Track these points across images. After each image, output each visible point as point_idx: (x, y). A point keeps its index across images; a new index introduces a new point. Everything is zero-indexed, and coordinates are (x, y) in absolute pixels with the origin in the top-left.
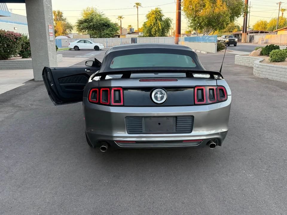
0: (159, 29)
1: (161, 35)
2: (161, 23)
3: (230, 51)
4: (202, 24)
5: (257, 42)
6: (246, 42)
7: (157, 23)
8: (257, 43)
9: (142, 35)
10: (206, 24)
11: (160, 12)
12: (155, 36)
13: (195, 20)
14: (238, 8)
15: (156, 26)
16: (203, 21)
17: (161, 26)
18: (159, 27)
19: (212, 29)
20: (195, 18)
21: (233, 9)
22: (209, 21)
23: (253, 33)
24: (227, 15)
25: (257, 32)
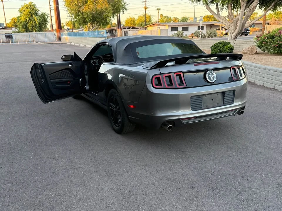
0: (36, 25)
1: (39, 31)
2: (37, 18)
4: (87, 19)
7: (32, 18)
9: (17, 31)
10: (91, 19)
11: (34, 6)
12: (32, 32)
13: (79, 16)
14: (118, 5)
15: (32, 21)
16: (88, 16)
17: (38, 21)
18: (36, 22)
19: (96, 25)
20: (78, 13)
21: (114, 6)
22: (93, 17)
23: (125, 29)
24: (109, 12)
25: (129, 28)
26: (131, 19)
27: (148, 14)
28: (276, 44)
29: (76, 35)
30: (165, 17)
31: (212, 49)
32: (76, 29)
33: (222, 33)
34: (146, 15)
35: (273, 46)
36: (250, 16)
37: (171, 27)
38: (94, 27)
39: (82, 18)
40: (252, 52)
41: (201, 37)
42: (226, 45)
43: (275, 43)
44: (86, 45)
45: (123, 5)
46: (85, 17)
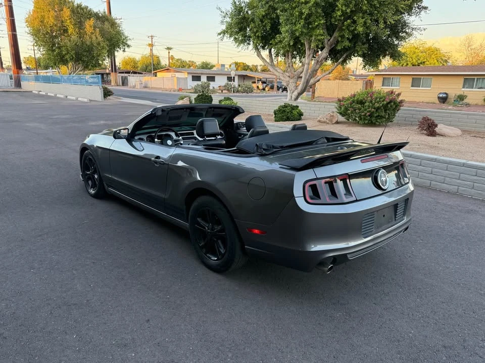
3: (119, 99)
5: (134, 85)
6: (118, 85)
8: (134, 87)
10: (73, 57)
13: (54, 51)
14: (116, 40)
16: (68, 53)
19: (82, 66)
20: (52, 47)
21: (110, 40)
22: (77, 54)
23: (123, 73)
24: (103, 48)
25: (128, 72)
26: (130, 59)
27: (155, 54)
28: (368, 112)
29: (47, 80)
30: (178, 60)
31: (275, 114)
32: (42, 70)
33: (258, 87)
34: (152, 55)
35: (363, 114)
36: (318, 70)
37: (191, 75)
38: (78, 69)
39: (59, 54)
40: (331, 121)
41: (234, 92)
42: (293, 109)
43: (366, 110)
44: (67, 97)
45: (124, 39)
46: (63, 53)
